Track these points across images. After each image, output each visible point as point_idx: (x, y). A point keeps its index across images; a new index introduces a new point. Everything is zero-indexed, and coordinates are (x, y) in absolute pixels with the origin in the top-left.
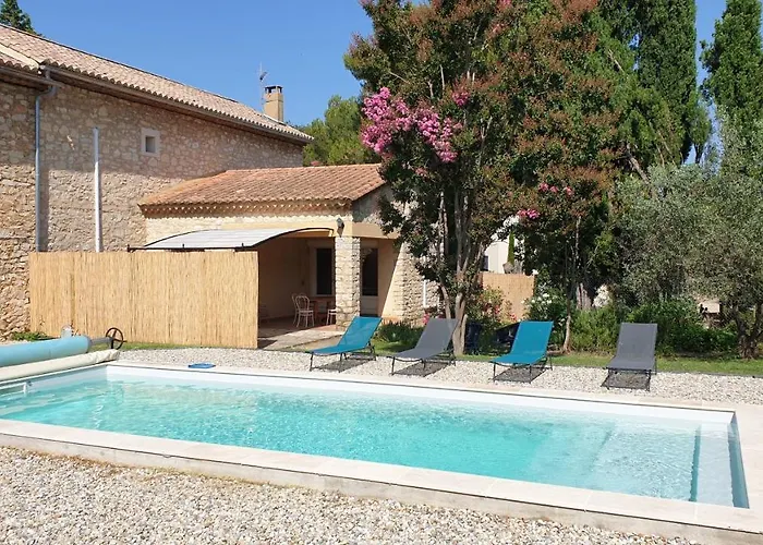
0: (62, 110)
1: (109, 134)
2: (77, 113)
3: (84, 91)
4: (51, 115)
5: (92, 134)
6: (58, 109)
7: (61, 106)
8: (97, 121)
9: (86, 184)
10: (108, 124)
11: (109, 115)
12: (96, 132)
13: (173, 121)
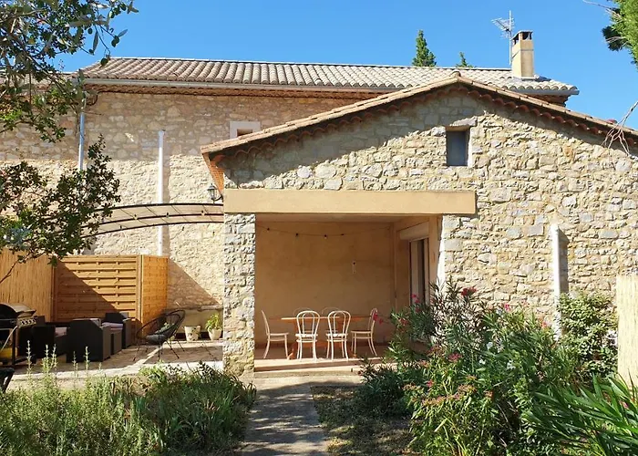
0: (118, 118)
1: (182, 133)
2: (137, 118)
3: (148, 96)
4: (104, 125)
5: (157, 137)
6: (112, 118)
7: (117, 115)
8: (164, 123)
9: (148, 188)
10: (178, 123)
11: (182, 115)
12: (161, 134)
13: (283, 108)
